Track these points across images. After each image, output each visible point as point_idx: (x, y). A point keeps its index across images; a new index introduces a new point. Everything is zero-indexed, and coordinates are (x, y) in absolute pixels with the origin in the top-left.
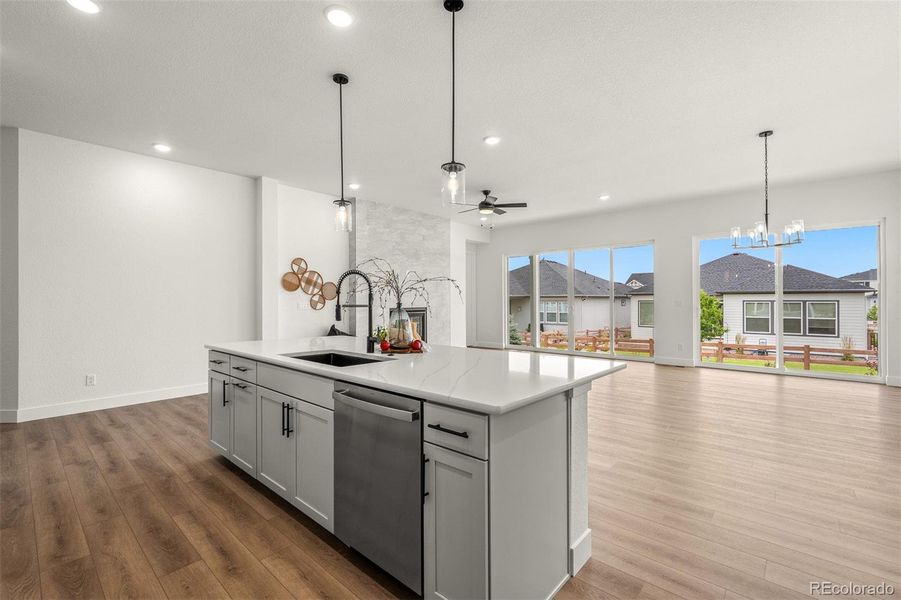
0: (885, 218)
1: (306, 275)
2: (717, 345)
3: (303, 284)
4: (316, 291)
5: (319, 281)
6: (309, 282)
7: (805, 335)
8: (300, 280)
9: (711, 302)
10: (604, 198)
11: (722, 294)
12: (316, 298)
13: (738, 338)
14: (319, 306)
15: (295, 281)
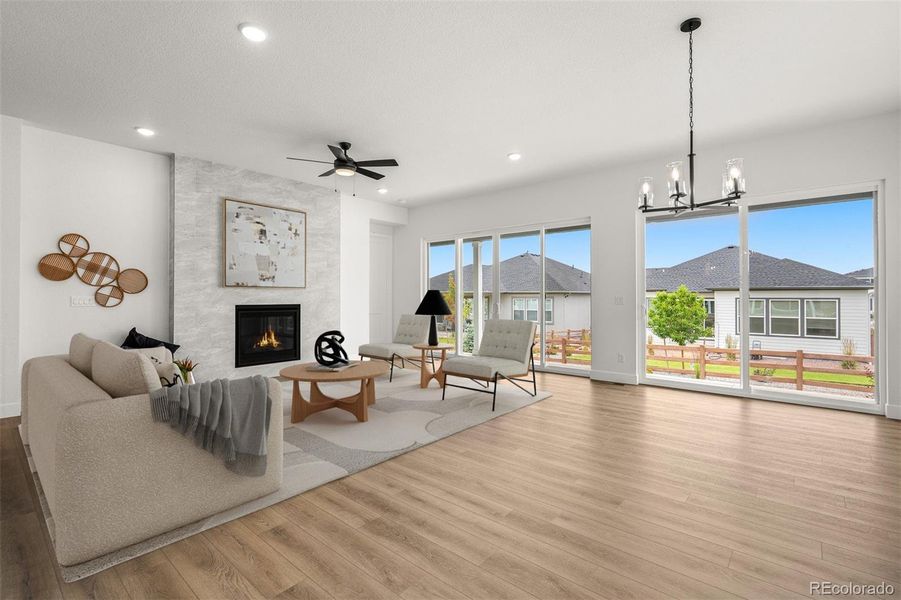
0: (884, 180)
1: (88, 258)
2: (699, 349)
3: (81, 271)
4: (106, 280)
5: (113, 267)
6: (92, 268)
7: (802, 337)
8: (75, 266)
9: (693, 299)
10: (515, 157)
11: (713, 291)
12: (106, 291)
13: (728, 341)
14: (112, 301)
15: (65, 266)
